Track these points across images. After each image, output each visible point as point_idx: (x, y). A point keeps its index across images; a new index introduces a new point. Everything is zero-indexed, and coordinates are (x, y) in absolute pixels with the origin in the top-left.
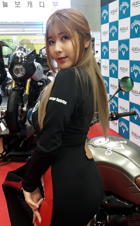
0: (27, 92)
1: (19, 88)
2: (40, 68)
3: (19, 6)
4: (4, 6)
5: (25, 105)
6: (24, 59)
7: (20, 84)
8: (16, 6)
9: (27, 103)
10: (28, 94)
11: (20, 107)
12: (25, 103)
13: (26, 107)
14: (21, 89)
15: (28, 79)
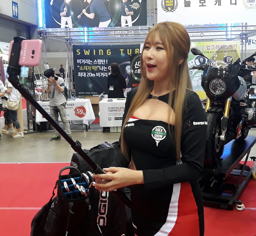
0: (226, 114)
1: (216, 110)
2: (242, 83)
3: (204, 4)
4: (185, 6)
5: (224, 133)
6: (224, 72)
7: (215, 103)
8: (201, 4)
9: (226, 130)
10: (228, 118)
11: (217, 134)
12: (224, 129)
13: (224, 135)
14: (218, 111)
15: (228, 98)
